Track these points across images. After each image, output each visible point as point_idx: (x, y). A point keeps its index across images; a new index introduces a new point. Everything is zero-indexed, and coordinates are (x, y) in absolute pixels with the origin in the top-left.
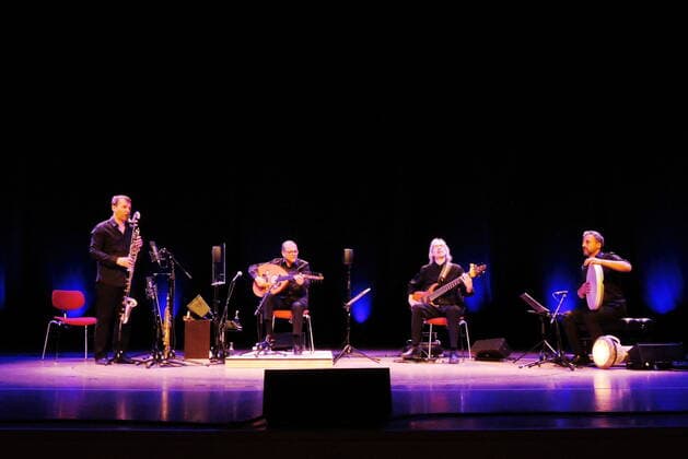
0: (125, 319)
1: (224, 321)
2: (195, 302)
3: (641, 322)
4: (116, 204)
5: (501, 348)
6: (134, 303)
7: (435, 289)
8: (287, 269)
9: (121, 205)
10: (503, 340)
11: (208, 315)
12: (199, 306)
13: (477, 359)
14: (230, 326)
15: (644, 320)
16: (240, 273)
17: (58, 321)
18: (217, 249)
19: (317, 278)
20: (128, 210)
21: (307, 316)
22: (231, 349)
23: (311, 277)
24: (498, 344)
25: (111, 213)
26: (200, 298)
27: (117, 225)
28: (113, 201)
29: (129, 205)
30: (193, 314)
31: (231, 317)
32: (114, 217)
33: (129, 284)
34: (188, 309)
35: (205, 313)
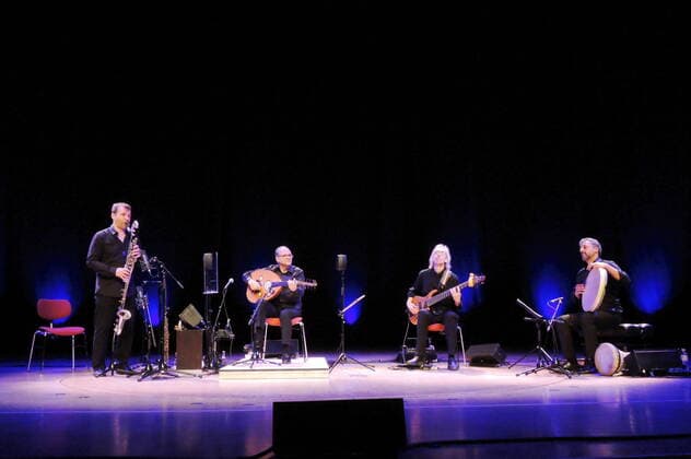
0: (118, 330)
1: (216, 330)
2: (187, 311)
3: (641, 328)
4: (115, 212)
5: (496, 354)
6: (128, 314)
7: (434, 295)
8: (281, 275)
9: (121, 212)
10: (498, 345)
11: (201, 325)
12: (191, 315)
13: (471, 365)
14: (223, 335)
15: (644, 325)
16: (231, 280)
17: (44, 331)
18: (208, 256)
19: (311, 285)
20: (127, 218)
21: (301, 324)
22: (223, 357)
23: (305, 284)
24: (492, 349)
25: (111, 221)
26: (192, 307)
27: (117, 233)
28: (113, 209)
29: (129, 212)
30: (184, 324)
31: (223, 326)
32: (114, 225)
33: (124, 295)
34: (179, 319)
35: (197, 323)
